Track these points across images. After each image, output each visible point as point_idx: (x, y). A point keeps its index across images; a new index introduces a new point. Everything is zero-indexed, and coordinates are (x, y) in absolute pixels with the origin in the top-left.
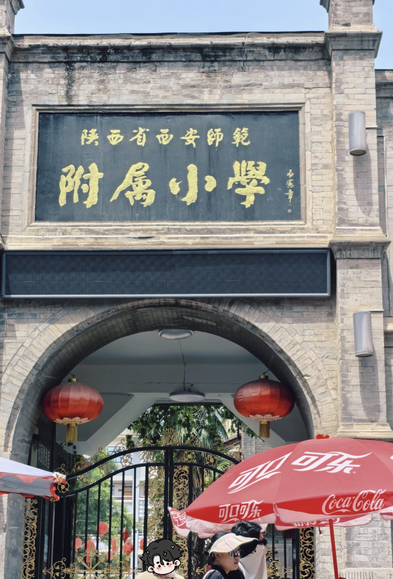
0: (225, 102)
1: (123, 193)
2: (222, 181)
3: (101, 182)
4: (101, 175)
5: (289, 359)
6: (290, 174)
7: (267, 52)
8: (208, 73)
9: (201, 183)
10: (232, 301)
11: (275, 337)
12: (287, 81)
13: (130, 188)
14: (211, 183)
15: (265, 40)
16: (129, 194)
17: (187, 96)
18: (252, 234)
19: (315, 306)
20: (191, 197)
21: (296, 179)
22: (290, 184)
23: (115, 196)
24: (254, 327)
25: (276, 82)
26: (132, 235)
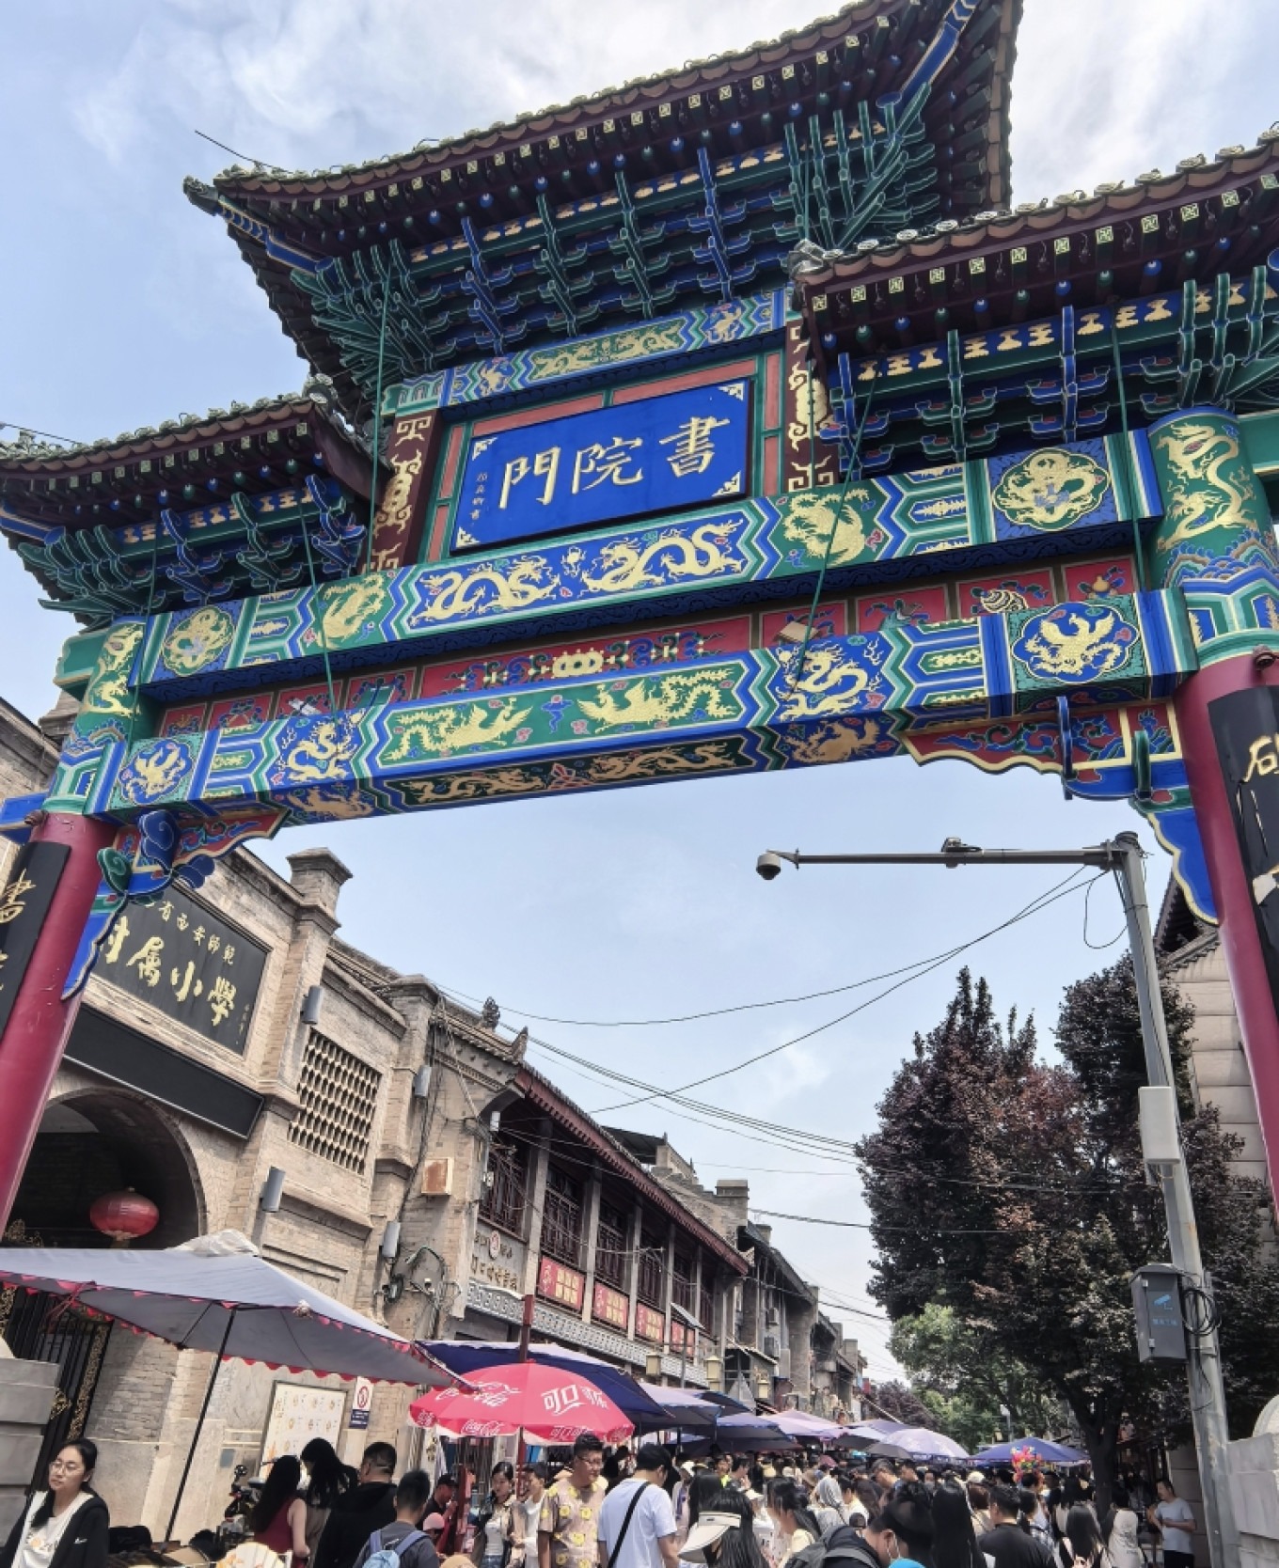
0: (231, 915)
1: (138, 961)
2: (206, 990)
3: (126, 939)
4: (127, 933)
5: (201, 1191)
6: (247, 1008)
7: (268, 888)
8: (230, 881)
9: (193, 985)
10: (184, 1117)
11: (200, 1166)
12: (270, 922)
13: (144, 960)
14: (198, 990)
15: (274, 880)
16: (141, 966)
17: (211, 893)
18: (212, 1054)
19: (232, 1144)
20: (182, 995)
21: (250, 1014)
22: (244, 1018)
23: (131, 962)
24: (188, 1150)
25: (264, 918)
26: (135, 1012)
